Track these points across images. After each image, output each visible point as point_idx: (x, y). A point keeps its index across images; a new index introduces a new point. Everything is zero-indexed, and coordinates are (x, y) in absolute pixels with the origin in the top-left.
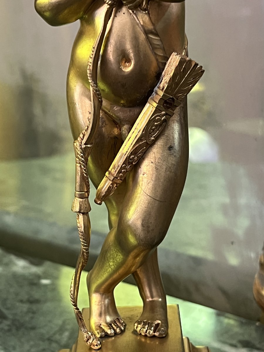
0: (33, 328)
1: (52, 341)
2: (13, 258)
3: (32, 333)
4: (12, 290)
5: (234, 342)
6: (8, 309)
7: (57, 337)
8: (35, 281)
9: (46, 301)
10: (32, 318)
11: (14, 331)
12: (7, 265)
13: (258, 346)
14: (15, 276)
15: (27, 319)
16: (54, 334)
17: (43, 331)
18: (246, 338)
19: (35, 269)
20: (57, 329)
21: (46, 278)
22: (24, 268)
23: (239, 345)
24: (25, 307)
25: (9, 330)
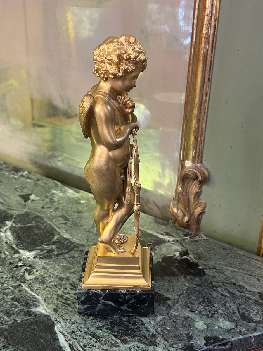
0: (81, 226)
1: (90, 232)
2: (66, 188)
3: (81, 228)
4: (69, 206)
5: (163, 233)
6: (69, 216)
7: (92, 230)
8: (78, 202)
9: (84, 212)
10: (80, 221)
11: (74, 227)
12: (64, 192)
13: (172, 235)
14: (69, 198)
15: (78, 221)
16: (90, 229)
17: (86, 227)
18: (167, 231)
19: (77, 195)
20: (91, 226)
21: (83, 200)
22: (72, 194)
23: (164, 234)
24: (76, 215)
25: (72, 227)
